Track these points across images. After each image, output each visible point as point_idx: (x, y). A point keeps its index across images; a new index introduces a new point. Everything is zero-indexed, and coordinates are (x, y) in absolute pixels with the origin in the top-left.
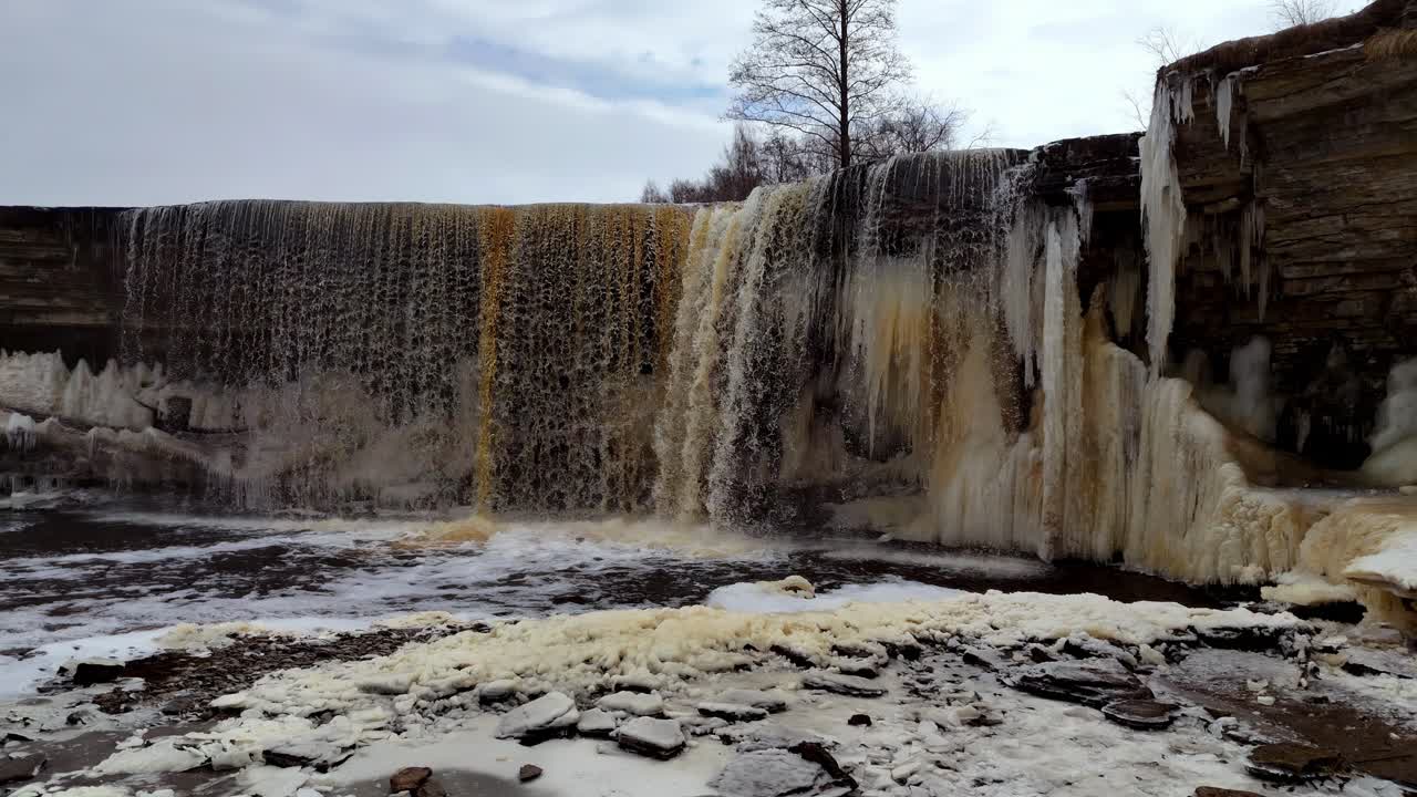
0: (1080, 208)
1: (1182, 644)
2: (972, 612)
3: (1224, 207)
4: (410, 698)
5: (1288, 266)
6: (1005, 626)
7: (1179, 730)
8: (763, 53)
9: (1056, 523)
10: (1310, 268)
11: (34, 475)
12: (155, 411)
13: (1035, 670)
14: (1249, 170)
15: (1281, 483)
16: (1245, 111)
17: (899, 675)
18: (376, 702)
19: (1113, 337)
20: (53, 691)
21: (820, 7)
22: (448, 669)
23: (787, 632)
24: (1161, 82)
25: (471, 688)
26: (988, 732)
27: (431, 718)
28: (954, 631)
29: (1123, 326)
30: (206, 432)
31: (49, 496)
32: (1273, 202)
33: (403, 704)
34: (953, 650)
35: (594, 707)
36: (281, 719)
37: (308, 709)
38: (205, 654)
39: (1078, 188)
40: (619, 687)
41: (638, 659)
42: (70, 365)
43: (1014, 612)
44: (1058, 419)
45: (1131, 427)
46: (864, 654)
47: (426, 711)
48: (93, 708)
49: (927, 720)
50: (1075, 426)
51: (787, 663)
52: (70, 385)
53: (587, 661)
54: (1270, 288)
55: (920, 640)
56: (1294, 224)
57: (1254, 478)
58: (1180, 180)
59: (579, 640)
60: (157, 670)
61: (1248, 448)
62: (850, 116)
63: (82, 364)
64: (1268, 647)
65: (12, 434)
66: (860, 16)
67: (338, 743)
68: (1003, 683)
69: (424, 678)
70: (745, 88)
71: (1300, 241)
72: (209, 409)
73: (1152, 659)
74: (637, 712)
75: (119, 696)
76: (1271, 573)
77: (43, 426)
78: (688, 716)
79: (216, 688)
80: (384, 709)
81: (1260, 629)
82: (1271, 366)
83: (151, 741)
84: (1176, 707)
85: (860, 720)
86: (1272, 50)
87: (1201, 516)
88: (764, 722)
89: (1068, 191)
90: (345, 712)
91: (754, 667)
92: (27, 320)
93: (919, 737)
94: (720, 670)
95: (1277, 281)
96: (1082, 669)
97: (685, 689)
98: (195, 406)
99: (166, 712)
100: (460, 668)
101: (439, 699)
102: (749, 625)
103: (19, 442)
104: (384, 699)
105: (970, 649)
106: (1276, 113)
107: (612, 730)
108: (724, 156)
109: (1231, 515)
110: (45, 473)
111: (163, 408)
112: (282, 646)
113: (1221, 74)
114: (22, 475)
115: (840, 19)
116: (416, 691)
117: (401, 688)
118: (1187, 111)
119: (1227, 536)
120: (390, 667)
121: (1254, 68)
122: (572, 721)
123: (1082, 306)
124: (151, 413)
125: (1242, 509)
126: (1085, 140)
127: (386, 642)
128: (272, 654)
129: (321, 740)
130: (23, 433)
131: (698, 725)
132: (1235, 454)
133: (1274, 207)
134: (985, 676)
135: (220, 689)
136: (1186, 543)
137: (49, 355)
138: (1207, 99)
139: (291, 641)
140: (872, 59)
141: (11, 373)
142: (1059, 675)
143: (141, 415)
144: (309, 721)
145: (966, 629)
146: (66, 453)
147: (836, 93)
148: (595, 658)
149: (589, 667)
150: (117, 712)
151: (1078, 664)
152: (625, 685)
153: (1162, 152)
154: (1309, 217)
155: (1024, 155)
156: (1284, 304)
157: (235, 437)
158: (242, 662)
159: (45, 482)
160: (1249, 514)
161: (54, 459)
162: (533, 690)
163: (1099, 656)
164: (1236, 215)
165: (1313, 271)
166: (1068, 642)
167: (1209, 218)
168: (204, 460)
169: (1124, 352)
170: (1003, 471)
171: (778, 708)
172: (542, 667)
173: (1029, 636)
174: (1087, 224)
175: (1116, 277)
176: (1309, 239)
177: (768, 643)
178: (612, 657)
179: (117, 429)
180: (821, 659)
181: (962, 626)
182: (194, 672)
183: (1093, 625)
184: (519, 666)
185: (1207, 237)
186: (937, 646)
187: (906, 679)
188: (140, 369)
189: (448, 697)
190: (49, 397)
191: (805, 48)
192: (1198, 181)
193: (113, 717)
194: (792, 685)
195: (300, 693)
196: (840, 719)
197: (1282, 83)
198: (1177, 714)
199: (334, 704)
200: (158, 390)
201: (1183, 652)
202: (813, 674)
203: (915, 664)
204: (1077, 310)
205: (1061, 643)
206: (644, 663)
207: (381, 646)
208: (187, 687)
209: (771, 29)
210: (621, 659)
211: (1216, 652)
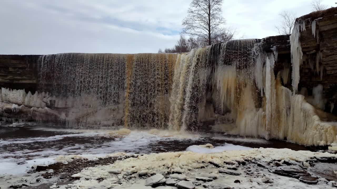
0: (275, 53)
1: (313, 162)
2: (257, 153)
3: (312, 52)
4: (122, 175)
5: (328, 67)
6: (266, 156)
7: (319, 184)
8: (190, 18)
9: (269, 130)
10: (333, 67)
11: (18, 119)
12: (47, 103)
13: (279, 168)
14: (319, 43)
15: (329, 120)
16: (318, 29)
17: (242, 169)
18: (113, 176)
19: (283, 84)
20: (31, 173)
21: (204, 7)
22: (130, 167)
23: (212, 158)
24: (297, 22)
25: (136, 172)
26: (271, 185)
27: (127, 180)
28: (253, 158)
29: (285, 81)
30: (59, 108)
31: (21, 124)
32: (325, 51)
33: (120, 176)
34: (254, 163)
35: (168, 178)
36: (90, 180)
37: (97, 178)
38: (67, 163)
39: (274, 48)
40: (173, 173)
41: (176, 165)
42: (27, 92)
43: (268, 153)
44: (270, 104)
45: (288, 107)
46: (233, 164)
47: (126, 178)
48: (42, 177)
49: (254, 181)
50: (274, 107)
51: (214, 166)
52: (26, 97)
53: (164, 165)
54: (323, 73)
55: (245, 160)
56: (330, 56)
57: (322, 119)
58: (301, 45)
59: (160, 160)
60: (56, 167)
61: (320, 112)
62: (211, 32)
63: (30, 93)
64: (335, 162)
65: (13, 109)
66: (213, 9)
67: (107, 187)
68: (270, 172)
69: (124, 170)
70: (185, 26)
71: (331, 60)
72: (60, 103)
73: (307, 165)
74: (180, 179)
75: (48, 174)
76: (327, 143)
77: (20, 107)
78: (193, 180)
79: (72, 172)
80: (116, 178)
81: (333, 157)
82: (323, 92)
83: (59, 186)
84: (317, 178)
85: (237, 181)
86: (325, 13)
87: (308, 129)
88: (212, 182)
89: (272, 49)
90: (106, 179)
91: (205, 167)
92: (17, 82)
93: (254, 186)
94: (197, 168)
95: (325, 70)
96: (291, 168)
97: (190, 173)
98: (56, 102)
99: (61, 178)
100: (133, 167)
101: (129, 175)
102: (202, 156)
103: (15, 111)
104: (115, 175)
105: (259, 163)
106: (326, 29)
107: (175, 184)
108: (178, 43)
109: (317, 128)
110: (21, 118)
111: (49, 103)
112: (85, 161)
113: (313, 20)
114: (15, 119)
115: (208, 9)
116: (123, 173)
117: (119, 172)
118: (304, 29)
119: (316, 134)
120: (115, 167)
121: (321, 18)
122: (165, 181)
123: (275, 77)
124: (46, 104)
125: (319, 127)
126: (275, 37)
127: (111, 160)
128: (83, 163)
129: (102, 186)
130: (16, 109)
131: (197, 183)
132: (317, 113)
133: (325, 52)
134: (265, 170)
135: (73, 172)
136: (304, 135)
137: (22, 90)
138: (309, 26)
139: (87, 160)
140: (216, 19)
141: (13, 94)
142: (285, 170)
143: (44, 104)
144: (97, 181)
145: (256, 157)
146: (26, 113)
147: (207, 27)
148: (166, 165)
149: (164, 167)
150: (48, 178)
151: (289, 167)
152: (175, 172)
153: (297, 39)
154: (334, 55)
155: (260, 40)
156: (326, 76)
157: (66, 109)
158: (76, 165)
159: (21, 120)
160: (322, 128)
161: (23, 115)
162: (152, 173)
163: (294, 165)
164: (315, 54)
165: (334, 68)
166: (285, 161)
167: (308, 55)
168: (59, 115)
169: (286, 88)
170: (256, 118)
171: (215, 178)
172: (153, 167)
173: (274, 159)
174: (276, 57)
175: (283, 70)
176: (333, 60)
177: (208, 161)
178: (170, 165)
179: (38, 108)
180: (222, 165)
181: (255, 157)
182: (65, 168)
183: (290, 157)
184: (147, 167)
185: (307, 60)
186: (249, 162)
187: (244, 170)
188: (43, 93)
189: (131, 175)
190: (21, 100)
191: (200, 16)
192: (306, 46)
193: (47, 180)
194: (216, 172)
195: (93, 173)
196: (231, 181)
197: (328, 22)
198: (318, 180)
199: (103, 176)
200: (47, 98)
201: (314, 164)
202: (221, 169)
203: (245, 166)
204: (274, 78)
205: (283, 161)
206: (178, 166)
207: (110, 161)
208: (64, 172)
209: (192, 12)
210: (172, 165)
211: (322, 163)
